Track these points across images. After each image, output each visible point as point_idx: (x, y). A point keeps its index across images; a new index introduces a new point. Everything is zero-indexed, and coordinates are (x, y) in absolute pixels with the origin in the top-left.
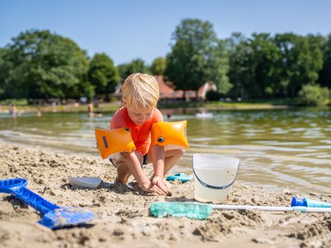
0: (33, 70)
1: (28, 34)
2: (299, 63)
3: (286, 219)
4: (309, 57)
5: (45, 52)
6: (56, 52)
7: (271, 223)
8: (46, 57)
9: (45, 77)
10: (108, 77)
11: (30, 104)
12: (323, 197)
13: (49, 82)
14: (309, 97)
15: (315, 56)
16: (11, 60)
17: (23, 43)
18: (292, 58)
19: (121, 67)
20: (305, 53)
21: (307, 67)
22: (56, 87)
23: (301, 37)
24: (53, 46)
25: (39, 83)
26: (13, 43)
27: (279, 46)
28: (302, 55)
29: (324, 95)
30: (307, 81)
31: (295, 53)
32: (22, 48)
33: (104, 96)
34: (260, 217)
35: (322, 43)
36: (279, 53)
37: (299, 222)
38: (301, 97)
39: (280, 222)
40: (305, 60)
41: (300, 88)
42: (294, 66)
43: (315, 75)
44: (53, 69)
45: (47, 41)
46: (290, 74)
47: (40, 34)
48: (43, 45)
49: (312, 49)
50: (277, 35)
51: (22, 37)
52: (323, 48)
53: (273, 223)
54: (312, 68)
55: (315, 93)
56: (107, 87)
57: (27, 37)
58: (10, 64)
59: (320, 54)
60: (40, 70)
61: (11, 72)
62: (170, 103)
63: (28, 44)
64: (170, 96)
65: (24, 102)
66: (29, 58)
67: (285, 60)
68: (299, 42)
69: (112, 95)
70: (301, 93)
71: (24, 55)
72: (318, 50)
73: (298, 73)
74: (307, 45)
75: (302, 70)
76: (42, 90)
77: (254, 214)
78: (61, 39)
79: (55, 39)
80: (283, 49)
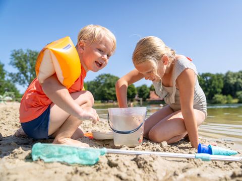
0: (103, 89)
1: (102, 75)
2: (213, 85)
3: (184, 170)
4: (217, 83)
5: (108, 82)
6: (112, 82)
7: (164, 174)
8: (109, 84)
9: (108, 92)
10: (133, 91)
11: (102, 102)
12: (227, 144)
13: (109, 94)
14: (218, 99)
15: (220, 82)
16: (96, 85)
17: (100, 78)
18: (209, 83)
19: (137, 88)
20: (215, 81)
21: (216, 87)
22: (112, 96)
23: (213, 75)
24: (111, 79)
25: (106, 94)
26: (96, 79)
27: (203, 78)
28: (214, 82)
29: (224, 99)
30: (217, 93)
31: (211, 81)
32: (99, 80)
33: (131, 99)
34: (151, 166)
35: (223, 77)
36: (204, 81)
37: (199, 175)
38: (214, 99)
39: (175, 174)
40: (215, 84)
41: (213, 96)
42: (210, 86)
43: (220, 90)
44: (111, 89)
45: (109, 78)
46: (209, 90)
47: (106, 75)
48: (108, 79)
49: (218, 79)
50: (203, 74)
51: (100, 76)
52: (223, 79)
53: (167, 174)
54: (218, 87)
55: (220, 98)
56: (132, 96)
57: (102, 77)
58: (95, 87)
59: (222, 81)
60: (106, 89)
61: (96, 90)
62: (157, 102)
63: (102, 79)
64: (158, 99)
65: (100, 101)
66: (102, 85)
67: (206, 84)
68: (213, 76)
69: (134, 99)
70: (214, 98)
71: (100, 83)
72: (221, 80)
73: (212, 89)
74: (216, 78)
75: (214, 88)
76: (106, 97)
77: (146, 162)
78: (115, 77)
79: (112, 77)
80: (205, 79)
